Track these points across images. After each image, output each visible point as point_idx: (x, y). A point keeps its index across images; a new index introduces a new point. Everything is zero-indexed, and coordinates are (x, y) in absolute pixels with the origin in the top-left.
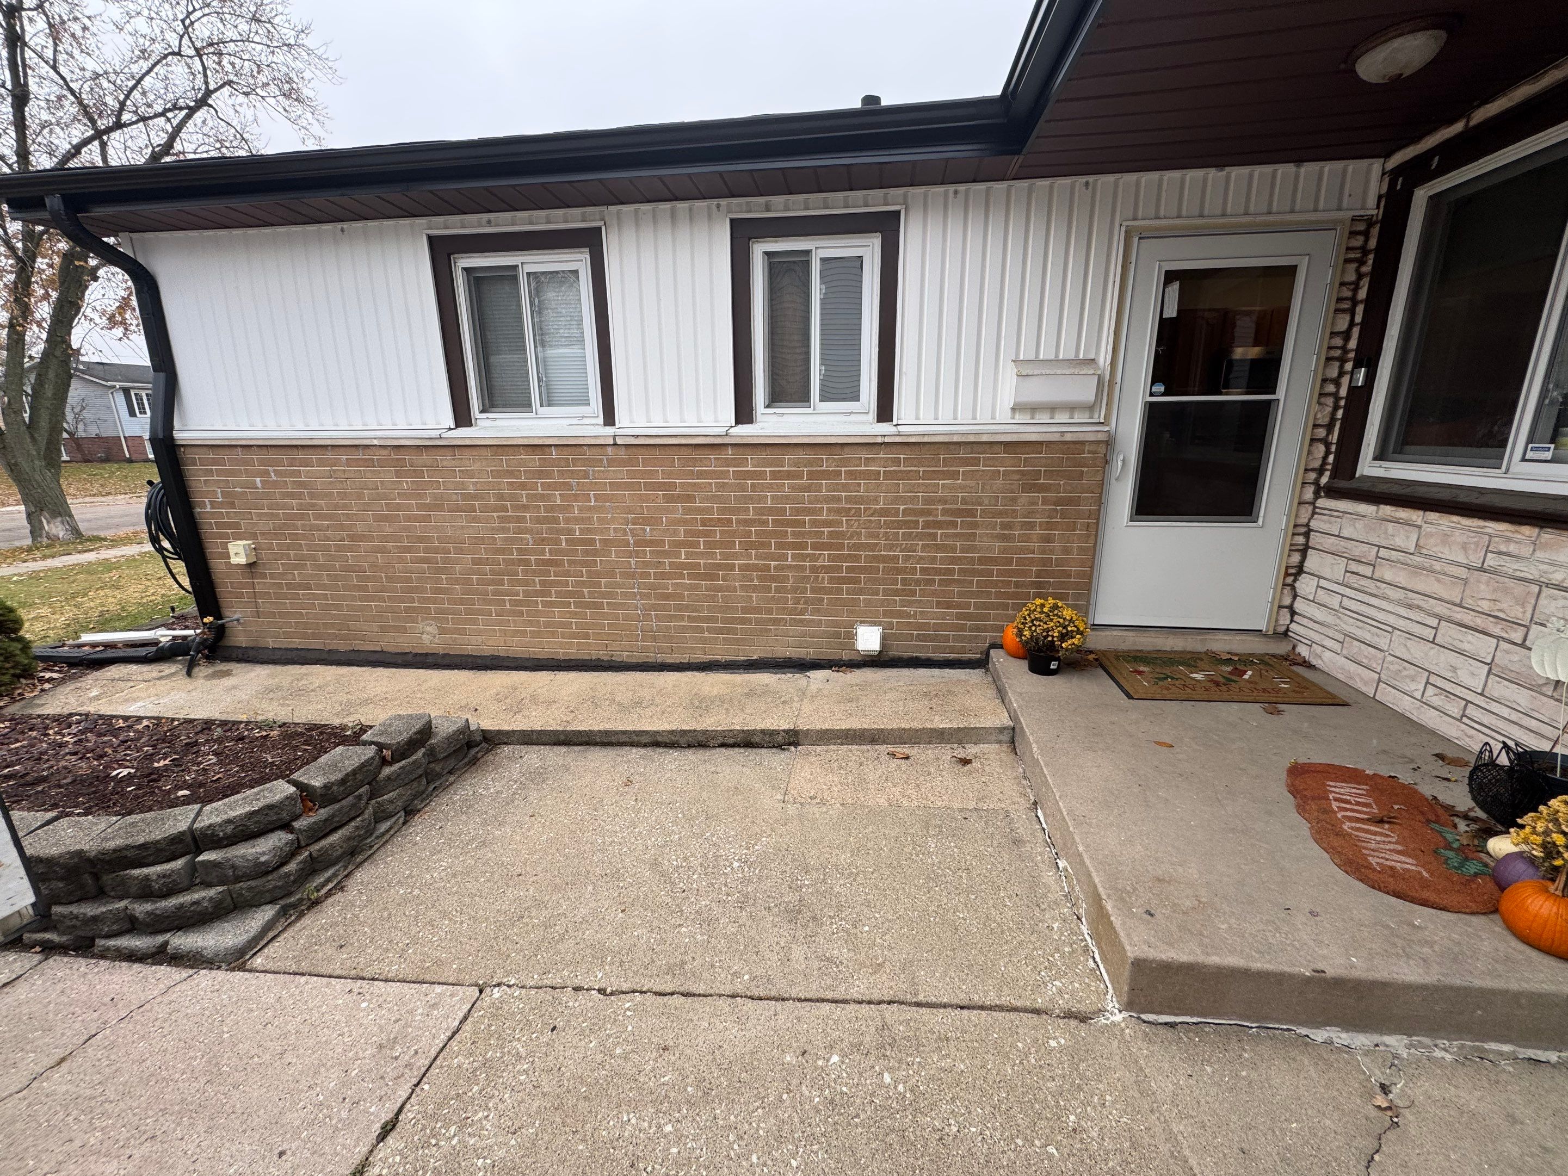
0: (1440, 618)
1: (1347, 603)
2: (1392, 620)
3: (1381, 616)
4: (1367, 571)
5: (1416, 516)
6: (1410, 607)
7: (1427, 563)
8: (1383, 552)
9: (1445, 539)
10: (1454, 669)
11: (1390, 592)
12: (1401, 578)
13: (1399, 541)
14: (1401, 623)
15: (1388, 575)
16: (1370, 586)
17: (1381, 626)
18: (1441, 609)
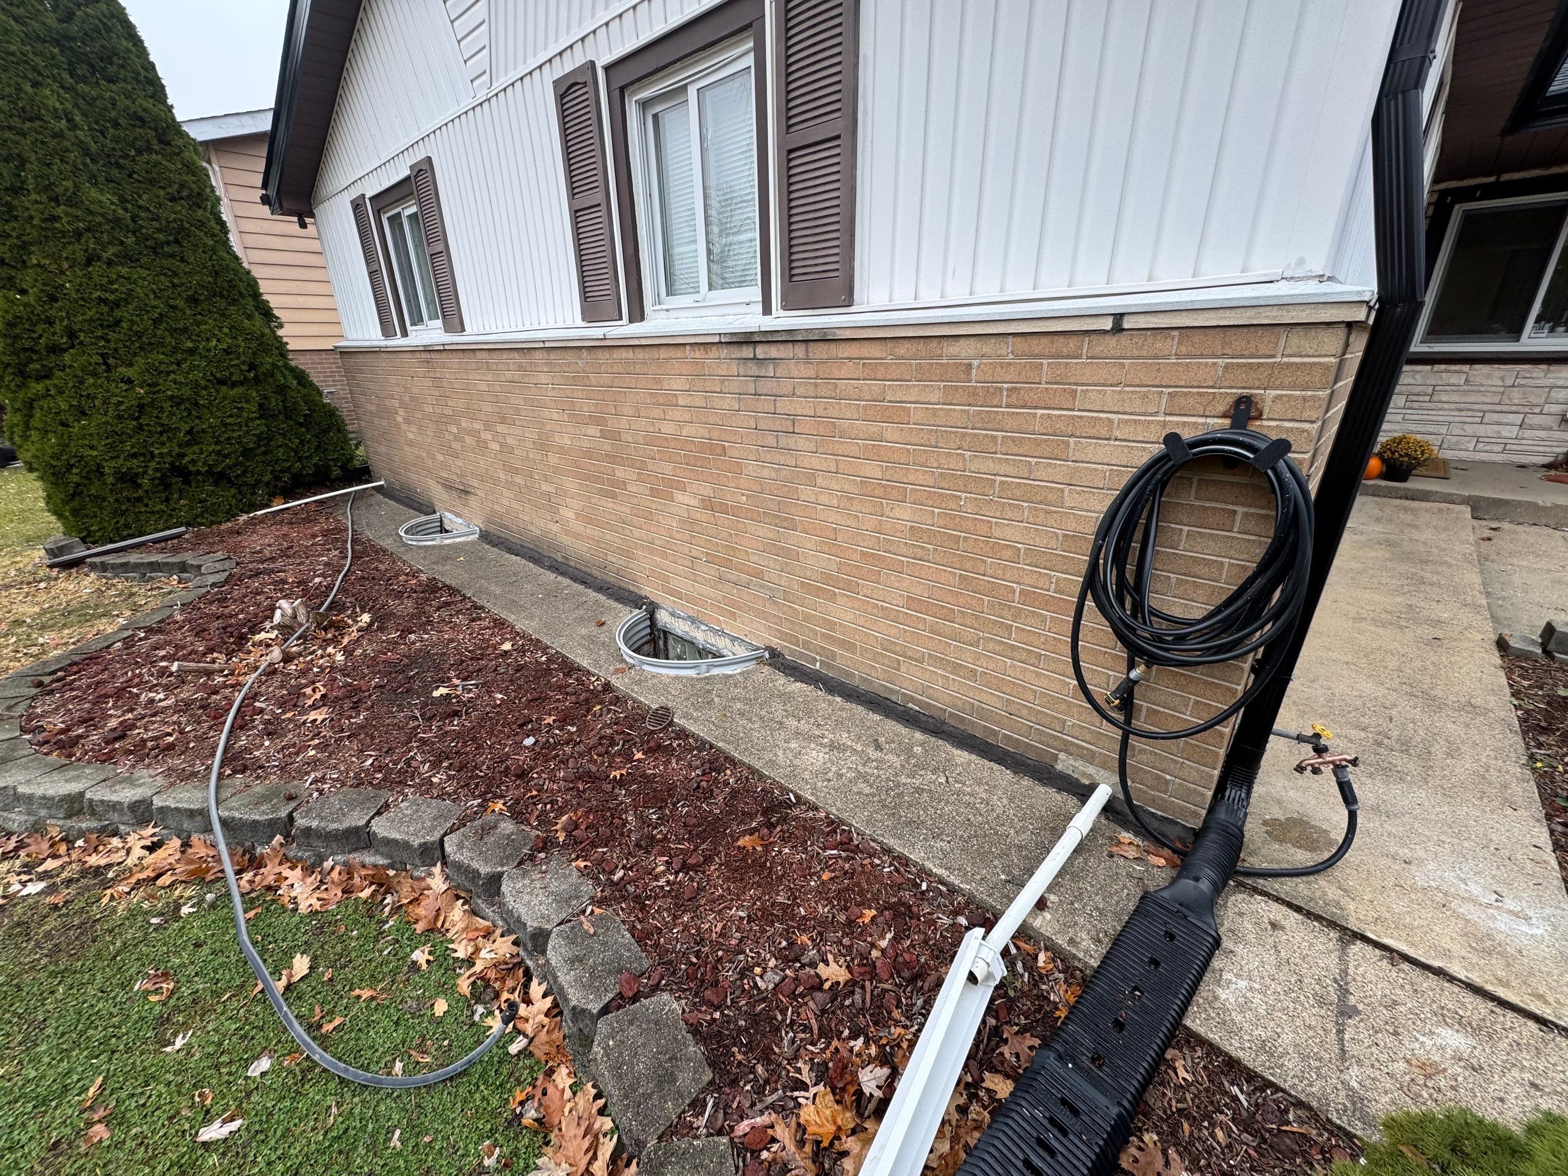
0: (1484, 412)
1: (1407, 417)
2: (1450, 419)
3: (1440, 418)
4: (1427, 398)
5: (1466, 368)
6: (1461, 410)
7: (1475, 388)
8: (1438, 388)
9: (1488, 376)
10: (1499, 432)
11: (1446, 406)
12: (1456, 398)
13: (1452, 381)
14: (1457, 419)
15: (1444, 398)
16: (1432, 405)
17: (1438, 423)
18: (1485, 407)
